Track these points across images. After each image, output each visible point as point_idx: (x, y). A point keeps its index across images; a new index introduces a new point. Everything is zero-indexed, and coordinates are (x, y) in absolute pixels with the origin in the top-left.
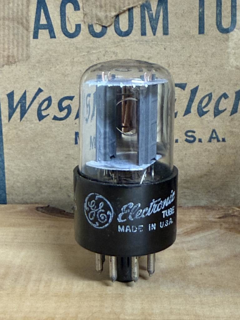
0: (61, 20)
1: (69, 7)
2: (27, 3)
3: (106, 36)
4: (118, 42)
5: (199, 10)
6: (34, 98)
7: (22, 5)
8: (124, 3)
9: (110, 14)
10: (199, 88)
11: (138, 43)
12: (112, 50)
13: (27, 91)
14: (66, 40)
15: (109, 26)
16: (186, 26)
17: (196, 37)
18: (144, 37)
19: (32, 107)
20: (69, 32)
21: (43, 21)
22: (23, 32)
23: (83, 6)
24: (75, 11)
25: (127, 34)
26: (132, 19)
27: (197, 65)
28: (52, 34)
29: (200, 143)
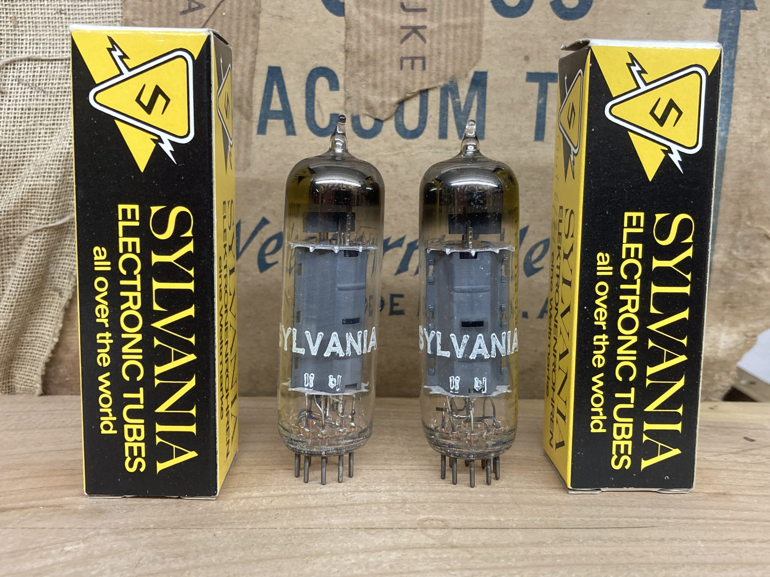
0: (307, 106)
1: (322, 83)
2: (250, 73)
3: (379, 136)
4: (401, 148)
5: (538, 100)
6: (254, 234)
7: (243, 75)
8: (413, 83)
9: (390, 100)
10: (530, 229)
11: (433, 150)
12: (388, 160)
13: (242, 221)
14: (313, 139)
15: (387, 119)
16: (514, 126)
17: (529, 145)
18: (443, 142)
19: (248, 248)
20: (318, 127)
21: (276, 105)
22: (241, 122)
23: (345, 83)
24: (331, 92)
25: (416, 134)
26: (425, 110)
27: (530, 193)
28: (290, 126)
29: (525, 319)
